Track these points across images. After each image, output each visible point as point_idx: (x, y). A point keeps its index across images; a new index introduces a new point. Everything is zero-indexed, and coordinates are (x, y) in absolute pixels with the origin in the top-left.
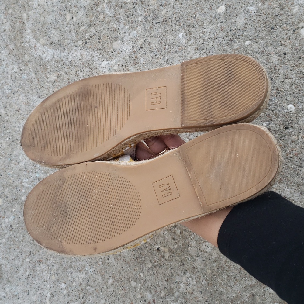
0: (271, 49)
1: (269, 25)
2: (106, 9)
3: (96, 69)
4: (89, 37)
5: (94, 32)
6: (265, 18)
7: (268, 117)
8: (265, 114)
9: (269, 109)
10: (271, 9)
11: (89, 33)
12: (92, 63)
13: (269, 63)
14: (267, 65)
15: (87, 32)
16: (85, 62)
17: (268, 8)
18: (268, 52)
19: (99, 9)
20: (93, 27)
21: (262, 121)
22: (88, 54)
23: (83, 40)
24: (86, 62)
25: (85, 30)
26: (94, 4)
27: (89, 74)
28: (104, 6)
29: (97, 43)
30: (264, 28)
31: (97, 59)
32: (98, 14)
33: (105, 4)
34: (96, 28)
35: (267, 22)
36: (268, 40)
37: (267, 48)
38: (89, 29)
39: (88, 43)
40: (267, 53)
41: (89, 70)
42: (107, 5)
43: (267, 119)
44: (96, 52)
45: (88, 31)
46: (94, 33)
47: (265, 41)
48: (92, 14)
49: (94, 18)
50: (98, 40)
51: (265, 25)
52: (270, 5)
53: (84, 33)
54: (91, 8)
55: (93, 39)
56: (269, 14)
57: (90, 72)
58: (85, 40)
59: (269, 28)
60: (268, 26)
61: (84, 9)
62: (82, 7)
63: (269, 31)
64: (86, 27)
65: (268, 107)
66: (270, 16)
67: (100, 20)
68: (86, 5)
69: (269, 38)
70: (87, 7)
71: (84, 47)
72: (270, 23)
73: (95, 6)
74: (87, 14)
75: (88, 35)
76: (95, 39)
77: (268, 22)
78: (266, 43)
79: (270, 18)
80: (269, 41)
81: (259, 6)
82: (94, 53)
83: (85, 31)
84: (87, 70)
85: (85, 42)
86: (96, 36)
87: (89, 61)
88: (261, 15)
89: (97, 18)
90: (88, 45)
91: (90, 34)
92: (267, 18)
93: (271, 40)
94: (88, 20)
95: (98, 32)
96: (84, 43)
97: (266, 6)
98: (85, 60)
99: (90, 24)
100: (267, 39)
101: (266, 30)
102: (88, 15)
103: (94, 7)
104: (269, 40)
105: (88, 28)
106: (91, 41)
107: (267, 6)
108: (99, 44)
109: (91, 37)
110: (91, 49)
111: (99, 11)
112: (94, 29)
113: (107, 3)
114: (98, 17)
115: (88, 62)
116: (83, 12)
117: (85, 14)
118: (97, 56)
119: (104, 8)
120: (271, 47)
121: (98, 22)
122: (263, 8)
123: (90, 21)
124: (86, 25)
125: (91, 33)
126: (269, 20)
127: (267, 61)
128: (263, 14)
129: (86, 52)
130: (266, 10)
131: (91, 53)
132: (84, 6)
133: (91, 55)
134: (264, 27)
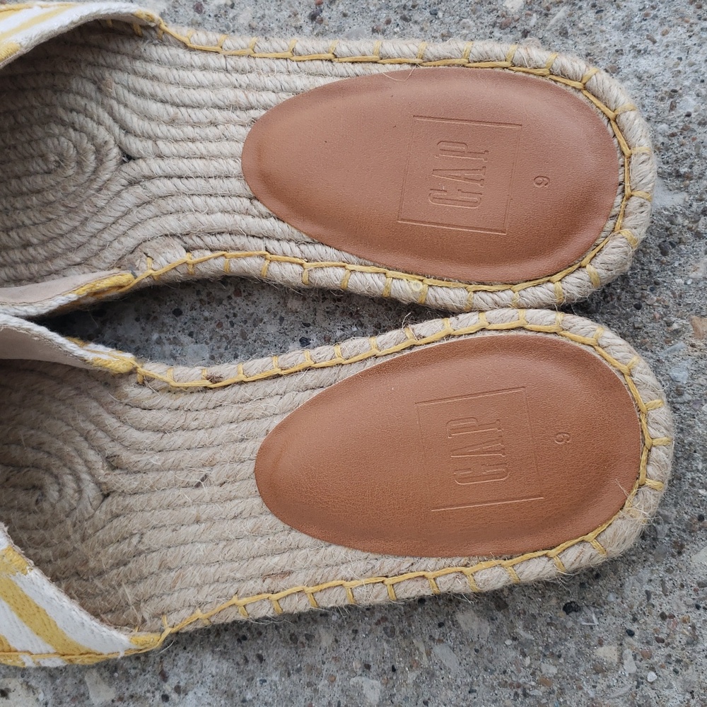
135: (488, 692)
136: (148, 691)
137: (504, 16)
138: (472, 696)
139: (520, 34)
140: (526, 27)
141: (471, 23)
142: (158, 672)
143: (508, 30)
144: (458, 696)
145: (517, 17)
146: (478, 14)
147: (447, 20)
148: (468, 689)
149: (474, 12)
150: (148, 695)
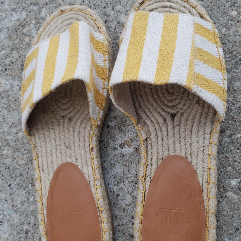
0: (239, 85)
1: (235, 55)
2: (33, 31)
3: (16, 100)
4: (10, 63)
5: (17, 57)
6: (230, 46)
7: (238, 173)
8: (234, 168)
9: (239, 163)
10: (238, 36)
11: (10, 58)
12: (11, 93)
13: (237, 102)
14: (234, 104)
15: (8, 57)
16: (2, 92)
17: (234, 35)
18: (236, 89)
19: (25, 31)
20: (16, 51)
21: (229, 178)
22: (7, 82)
23: (2, 66)
24: (4, 93)
25: (6, 54)
26: (19, 25)
27: (6, 107)
28: (31, 27)
29: (19, 70)
30: (229, 59)
31: (18, 89)
32: (23, 36)
33: (32, 25)
34: (19, 52)
35: (233, 52)
36: (235, 74)
37: (234, 84)
38: (11, 53)
39: (8, 70)
40: (234, 90)
41: (7, 102)
42: (35, 26)
43: (238, 176)
44: (17, 81)
45: (10, 55)
46: (17, 59)
47: (231, 75)
48: (15, 36)
49: (17, 41)
50: (21, 67)
51: (230, 55)
52: (237, 31)
53: (5, 57)
54: (15, 29)
55: (15, 65)
56: (236, 42)
57: (8, 105)
58: (5, 66)
59: (236, 58)
60: (234, 57)
61: (7, 30)
62: (5, 28)
63: (236, 63)
64: (7, 51)
65: (238, 160)
66: (237, 44)
67: (25, 43)
68: (9, 25)
69: (237, 71)
70: (10, 28)
71: (3, 74)
72: (237, 53)
73: (20, 27)
74: (9, 37)
75: (8, 61)
76: (17, 65)
77: (235, 52)
78: (233, 77)
79: (237, 46)
80: (237, 75)
81: (223, 32)
82: (15, 82)
83: (6, 56)
84: (4, 102)
85: (4, 68)
86: (18, 62)
87: (8, 91)
88: (225, 43)
89: (21, 41)
90: (8, 72)
91: (12, 60)
92: (233, 46)
93: (239, 74)
94: (10, 43)
95: (21, 57)
96: (3, 70)
97: (231, 32)
98: (3, 89)
99: (12, 48)
100: (234, 72)
101: (233, 61)
102: (11, 37)
103: (19, 29)
104: (237, 73)
105: (9, 52)
106: (12, 68)
107: (234, 32)
108: (21, 71)
109: (12, 63)
110: (11, 77)
111: (25, 33)
112: (17, 53)
113: (34, 25)
114: (23, 39)
115: (6, 93)
116: (6, 33)
117: (7, 36)
118: (18, 85)
119: (31, 30)
120: (239, 83)
121: (22, 45)
122: (228, 35)
123: (13, 45)
124: (8, 49)
125: (13, 58)
126: (236, 49)
127: (234, 100)
128: (227, 42)
129: (5, 80)
130: (232, 37)
131: (11, 81)
132: (7, 27)
133: (11, 84)
134: (230, 57)
135: (238, 217)
136: (128, 222)
137: (231, 17)
138: (233, 218)
139: (236, 22)
140: (238, 20)
141: (222, 19)
142: (131, 216)
143: (233, 21)
144: (228, 219)
145: (235, 17)
146: (223, 17)
147: (214, 19)
148: (231, 216)
149: (222, 16)
150: (128, 223)
